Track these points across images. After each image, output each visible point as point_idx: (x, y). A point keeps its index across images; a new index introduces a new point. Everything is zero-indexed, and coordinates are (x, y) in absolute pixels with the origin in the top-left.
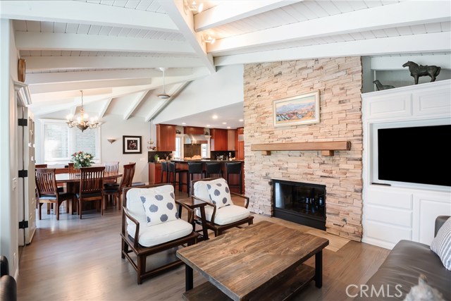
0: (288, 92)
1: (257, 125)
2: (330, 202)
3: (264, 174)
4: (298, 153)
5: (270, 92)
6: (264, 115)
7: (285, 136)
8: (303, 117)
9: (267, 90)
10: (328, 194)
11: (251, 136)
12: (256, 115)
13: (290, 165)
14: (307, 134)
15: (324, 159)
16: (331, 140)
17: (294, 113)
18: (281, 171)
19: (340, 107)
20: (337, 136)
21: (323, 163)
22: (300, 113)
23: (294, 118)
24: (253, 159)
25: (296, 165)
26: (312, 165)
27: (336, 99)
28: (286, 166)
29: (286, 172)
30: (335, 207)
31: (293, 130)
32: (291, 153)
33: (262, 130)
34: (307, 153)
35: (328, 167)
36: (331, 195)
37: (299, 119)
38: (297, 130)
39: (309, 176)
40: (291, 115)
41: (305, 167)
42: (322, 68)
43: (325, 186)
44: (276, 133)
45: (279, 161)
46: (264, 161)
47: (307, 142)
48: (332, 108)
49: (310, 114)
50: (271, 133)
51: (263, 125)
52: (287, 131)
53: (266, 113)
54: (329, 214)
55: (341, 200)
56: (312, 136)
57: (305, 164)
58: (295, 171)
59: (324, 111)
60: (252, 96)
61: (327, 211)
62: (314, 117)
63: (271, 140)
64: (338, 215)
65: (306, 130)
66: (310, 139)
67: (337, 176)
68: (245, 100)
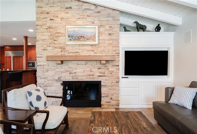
0: (77, 22)
1: (50, 41)
2: (104, 90)
3: (57, 78)
4: (84, 62)
5: (62, 19)
6: (57, 35)
7: (75, 51)
8: (88, 40)
9: (59, 16)
10: (103, 86)
11: (44, 50)
12: (49, 34)
13: (78, 70)
14: (90, 51)
15: (100, 66)
16: (104, 55)
17: (82, 37)
18: (71, 75)
19: (109, 37)
20: (108, 53)
21: (100, 68)
22: (86, 37)
23: (81, 39)
24: (46, 67)
25: (82, 70)
26: (93, 70)
27: (107, 32)
28: (75, 71)
29: (75, 75)
30: (106, 92)
31: (81, 48)
32: (79, 62)
33: (55, 46)
34: (89, 63)
35: (102, 71)
36: (104, 86)
37: (85, 41)
38: (83, 48)
39: (91, 77)
40: (80, 38)
41: (88, 71)
42: (99, 12)
43: (101, 81)
44: (67, 48)
45: (69, 68)
46: (57, 68)
47: (90, 56)
48: (105, 37)
49: (93, 38)
50: (63, 49)
51: (55, 42)
52: (76, 48)
53: (58, 33)
54: (103, 97)
55: (110, 88)
56: (93, 52)
57: (89, 69)
58: (82, 74)
59: (101, 38)
60: (45, 18)
61: (102, 95)
62: (95, 41)
63: (63, 53)
64: (107, 96)
65: (89, 48)
66: (92, 54)
67: (107, 75)
68: (37, 20)
